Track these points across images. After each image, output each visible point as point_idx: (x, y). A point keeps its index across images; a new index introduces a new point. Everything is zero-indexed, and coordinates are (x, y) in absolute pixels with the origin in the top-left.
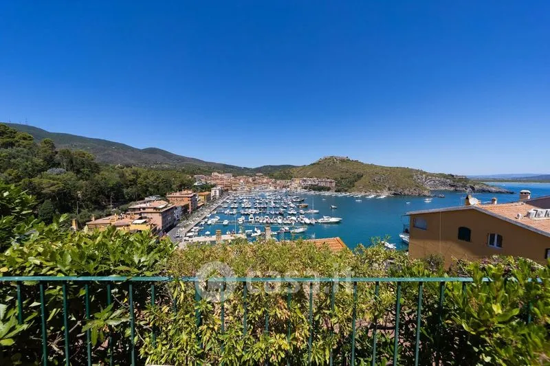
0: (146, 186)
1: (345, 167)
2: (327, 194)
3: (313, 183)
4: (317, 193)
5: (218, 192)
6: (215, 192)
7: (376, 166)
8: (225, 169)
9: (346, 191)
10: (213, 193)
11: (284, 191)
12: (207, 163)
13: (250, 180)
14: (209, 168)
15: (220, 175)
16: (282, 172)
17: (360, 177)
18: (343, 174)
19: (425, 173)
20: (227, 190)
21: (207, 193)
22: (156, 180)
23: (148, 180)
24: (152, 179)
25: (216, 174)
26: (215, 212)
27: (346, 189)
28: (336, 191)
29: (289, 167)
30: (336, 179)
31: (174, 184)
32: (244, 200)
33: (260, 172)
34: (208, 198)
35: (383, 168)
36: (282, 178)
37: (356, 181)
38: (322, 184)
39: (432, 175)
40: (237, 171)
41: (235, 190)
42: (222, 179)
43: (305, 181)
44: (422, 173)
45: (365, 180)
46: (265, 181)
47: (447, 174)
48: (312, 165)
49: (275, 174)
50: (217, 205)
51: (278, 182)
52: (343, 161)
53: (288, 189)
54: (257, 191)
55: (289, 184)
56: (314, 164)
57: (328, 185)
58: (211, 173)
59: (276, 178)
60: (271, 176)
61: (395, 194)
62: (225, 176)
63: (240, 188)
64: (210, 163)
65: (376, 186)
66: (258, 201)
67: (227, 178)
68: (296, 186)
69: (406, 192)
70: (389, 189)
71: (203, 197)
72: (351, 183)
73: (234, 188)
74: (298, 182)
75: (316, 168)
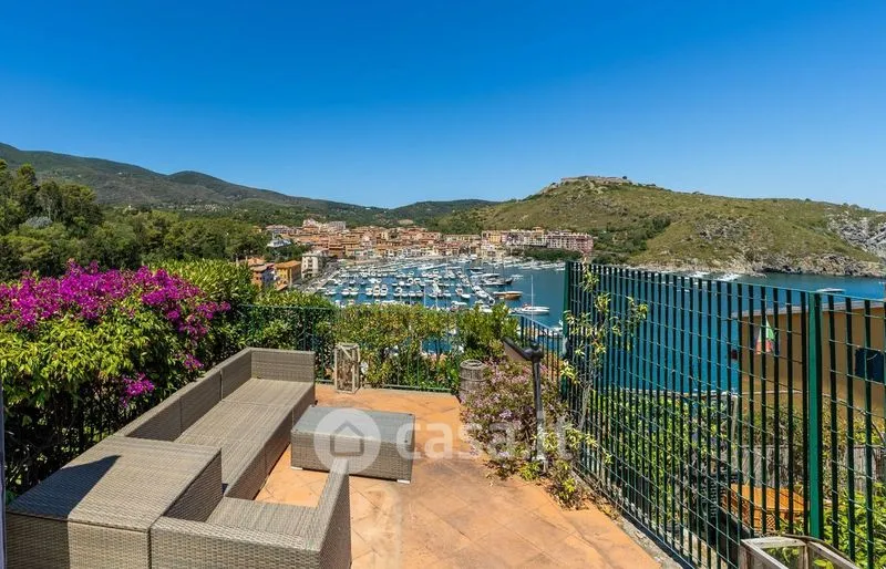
0: (178, 248)
1: (619, 201)
3: (536, 243)
4: (545, 266)
5: (315, 261)
6: (309, 262)
7: (707, 199)
8: (331, 211)
9: (622, 261)
10: (305, 264)
11: (464, 261)
13: (386, 235)
14: (298, 211)
15: (319, 225)
16: (460, 217)
17: (661, 225)
18: (613, 220)
19: (867, 212)
20: (335, 257)
21: (294, 263)
22: (196, 236)
23: (181, 238)
24: (189, 235)
25: (312, 222)
27: (621, 255)
29: (475, 202)
30: (594, 232)
31: (229, 244)
32: (372, 281)
33: (405, 217)
34: (295, 274)
35: (728, 202)
36: (458, 230)
37: (650, 236)
38: (558, 245)
40: (355, 217)
41: (352, 258)
42: (323, 234)
43: (515, 236)
44: (857, 213)
45: (676, 233)
46: (418, 236)
48: (531, 198)
49: (443, 222)
51: (449, 239)
52: (612, 187)
53: (474, 256)
54: (399, 260)
55: (475, 243)
56: (538, 196)
58: (302, 220)
59: (445, 231)
60: (434, 227)
61: (767, 271)
62: (330, 228)
63: (362, 254)
64: (299, 199)
65: (706, 249)
66: (402, 283)
67: (333, 230)
68: (492, 247)
69: (805, 267)
70: (750, 257)
71: (285, 273)
72: (635, 244)
73: (349, 254)
74: (497, 239)
75: (544, 207)
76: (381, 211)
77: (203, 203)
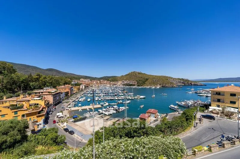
1: (140, 76)
2: (134, 87)
3: (127, 83)
4: (130, 87)
5: (83, 86)
6: (82, 87)
7: (153, 76)
8: (86, 77)
9: (142, 86)
10: (81, 87)
11: (115, 86)
12: (77, 75)
13: (98, 82)
14: (79, 77)
15: (84, 80)
16: (113, 78)
17: (147, 80)
18: (140, 79)
19: (172, 78)
20: (88, 86)
21: (78, 87)
25: (82, 79)
26: (83, 96)
27: (142, 85)
28: (137, 86)
30: (137, 81)
31: (61, 82)
32: (97, 90)
33: (102, 79)
34: (79, 89)
35: (156, 76)
36: (113, 81)
37: (146, 82)
38: (131, 83)
39: (175, 79)
40: (92, 79)
41: (92, 86)
42: (85, 82)
43: (123, 82)
45: (149, 81)
46: (105, 82)
47: (181, 78)
49: (110, 79)
50: (83, 93)
51: (111, 83)
52: (139, 73)
54: (102, 87)
55: (116, 83)
56: (127, 75)
57: (134, 83)
58: (80, 79)
59: (110, 81)
60: (108, 80)
61: (162, 86)
63: (94, 85)
64: (79, 75)
65: (154, 83)
66: (103, 90)
67: (87, 81)
68: (119, 84)
69: (167, 86)
70: (160, 85)
71: (76, 89)
72: (143, 82)
73: (91, 85)
74: (120, 82)
75: (128, 76)
76: (97, 78)
77: (55, 75)
